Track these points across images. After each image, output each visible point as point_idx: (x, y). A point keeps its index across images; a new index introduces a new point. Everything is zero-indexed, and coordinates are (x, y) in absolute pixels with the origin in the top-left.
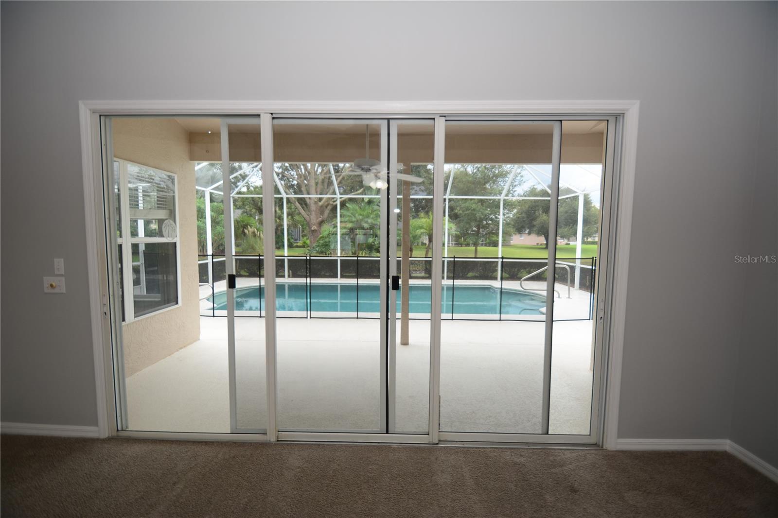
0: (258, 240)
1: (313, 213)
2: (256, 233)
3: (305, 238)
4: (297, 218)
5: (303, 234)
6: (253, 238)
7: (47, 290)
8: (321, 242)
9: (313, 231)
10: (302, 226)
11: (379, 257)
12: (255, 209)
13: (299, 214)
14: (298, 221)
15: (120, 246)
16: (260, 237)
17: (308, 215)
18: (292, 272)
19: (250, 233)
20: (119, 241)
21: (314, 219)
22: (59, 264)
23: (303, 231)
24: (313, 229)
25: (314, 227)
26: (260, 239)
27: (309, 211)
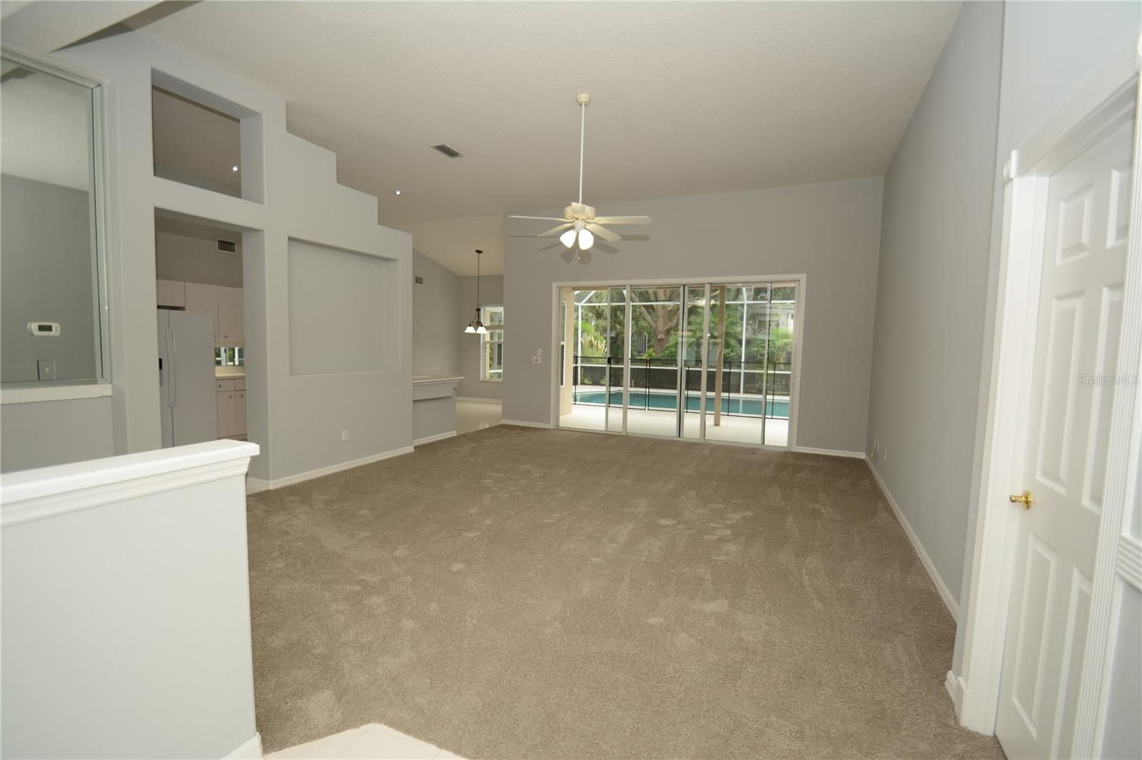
0: (595, 351)
1: (661, 319)
2: (593, 342)
3: (652, 350)
4: (642, 323)
5: (650, 344)
6: (590, 349)
7: (534, 362)
8: (667, 352)
9: (660, 340)
10: (649, 334)
11: (714, 367)
12: (591, 312)
13: (644, 319)
14: (644, 327)
15: (563, 346)
16: (597, 347)
17: (655, 321)
18: (634, 382)
19: (587, 342)
20: (562, 343)
21: (661, 326)
22: (540, 351)
23: (649, 341)
24: (659, 337)
25: (661, 336)
26: (597, 350)
27: (657, 317)
